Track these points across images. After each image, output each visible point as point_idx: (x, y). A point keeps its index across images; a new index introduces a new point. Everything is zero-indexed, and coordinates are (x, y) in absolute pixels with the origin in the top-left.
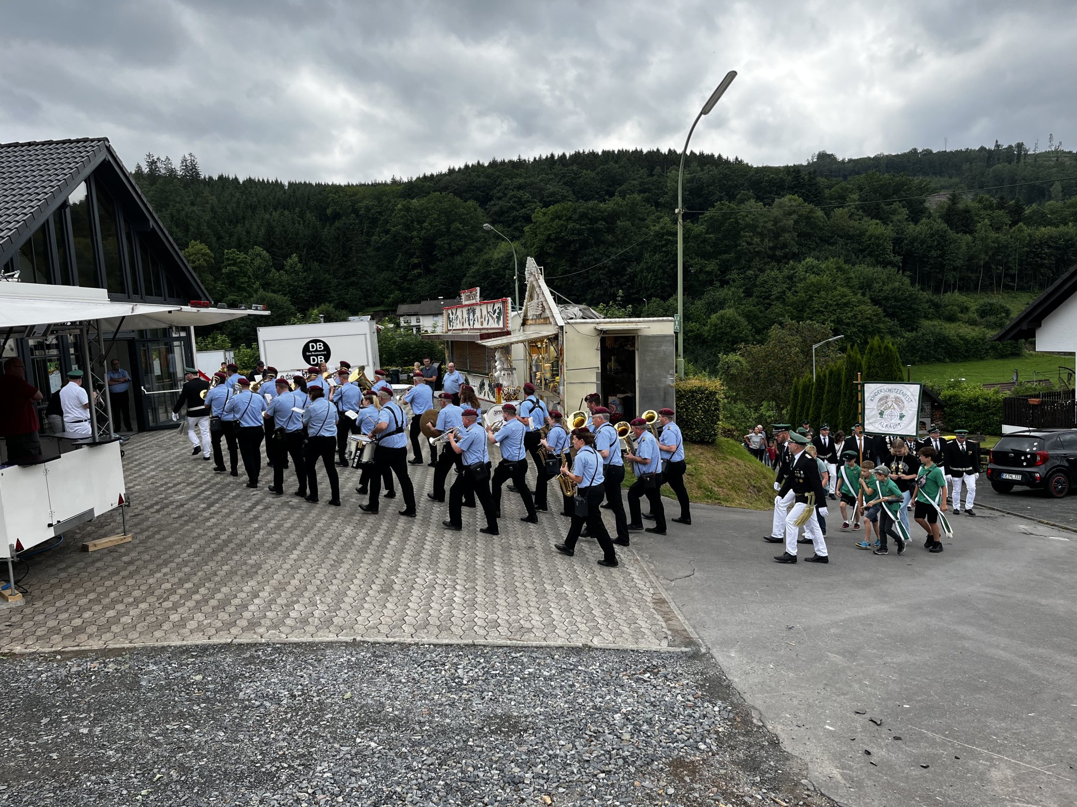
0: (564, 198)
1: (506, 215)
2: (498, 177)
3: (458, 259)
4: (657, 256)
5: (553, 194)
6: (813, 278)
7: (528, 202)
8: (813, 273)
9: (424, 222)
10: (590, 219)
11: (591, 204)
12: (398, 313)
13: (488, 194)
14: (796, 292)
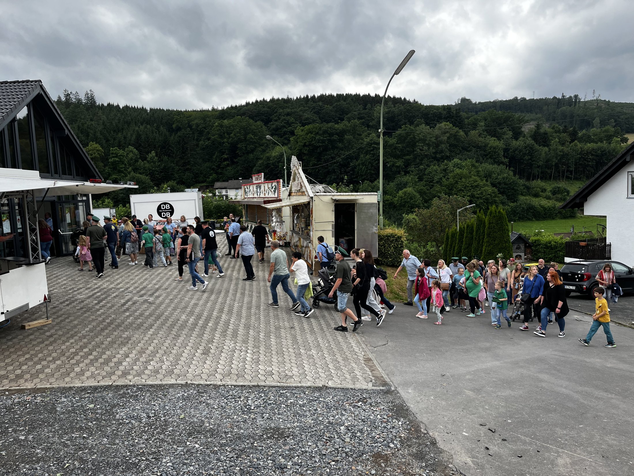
0: (314, 121)
1: (280, 130)
2: (275, 108)
3: (251, 156)
4: (368, 157)
5: (307, 119)
6: (458, 171)
7: (293, 123)
8: (458, 168)
9: (231, 133)
10: (329, 134)
11: (330, 124)
12: (215, 187)
13: (269, 118)
14: (448, 179)
